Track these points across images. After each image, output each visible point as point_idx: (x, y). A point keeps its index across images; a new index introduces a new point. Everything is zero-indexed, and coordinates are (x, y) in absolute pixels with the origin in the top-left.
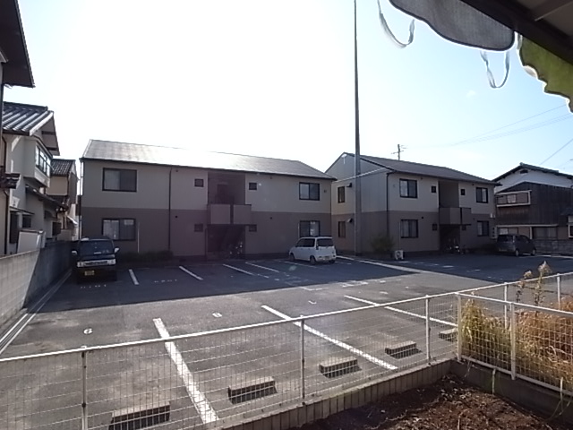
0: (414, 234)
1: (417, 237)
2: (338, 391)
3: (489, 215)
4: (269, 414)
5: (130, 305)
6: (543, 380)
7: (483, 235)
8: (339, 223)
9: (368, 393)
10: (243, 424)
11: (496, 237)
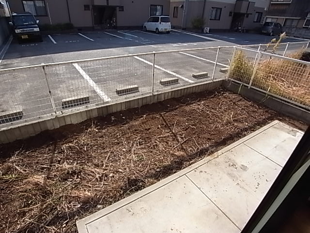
0: (217, 18)
1: (219, 20)
2: (169, 89)
3: (264, 8)
4: (137, 98)
5: (55, 54)
6: (261, 89)
7: (256, 22)
8: (174, 8)
9: (183, 91)
10: (125, 102)
11: (264, 23)
